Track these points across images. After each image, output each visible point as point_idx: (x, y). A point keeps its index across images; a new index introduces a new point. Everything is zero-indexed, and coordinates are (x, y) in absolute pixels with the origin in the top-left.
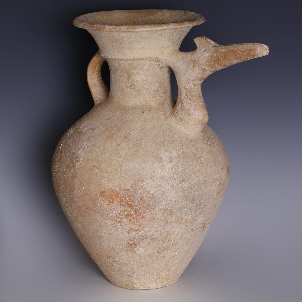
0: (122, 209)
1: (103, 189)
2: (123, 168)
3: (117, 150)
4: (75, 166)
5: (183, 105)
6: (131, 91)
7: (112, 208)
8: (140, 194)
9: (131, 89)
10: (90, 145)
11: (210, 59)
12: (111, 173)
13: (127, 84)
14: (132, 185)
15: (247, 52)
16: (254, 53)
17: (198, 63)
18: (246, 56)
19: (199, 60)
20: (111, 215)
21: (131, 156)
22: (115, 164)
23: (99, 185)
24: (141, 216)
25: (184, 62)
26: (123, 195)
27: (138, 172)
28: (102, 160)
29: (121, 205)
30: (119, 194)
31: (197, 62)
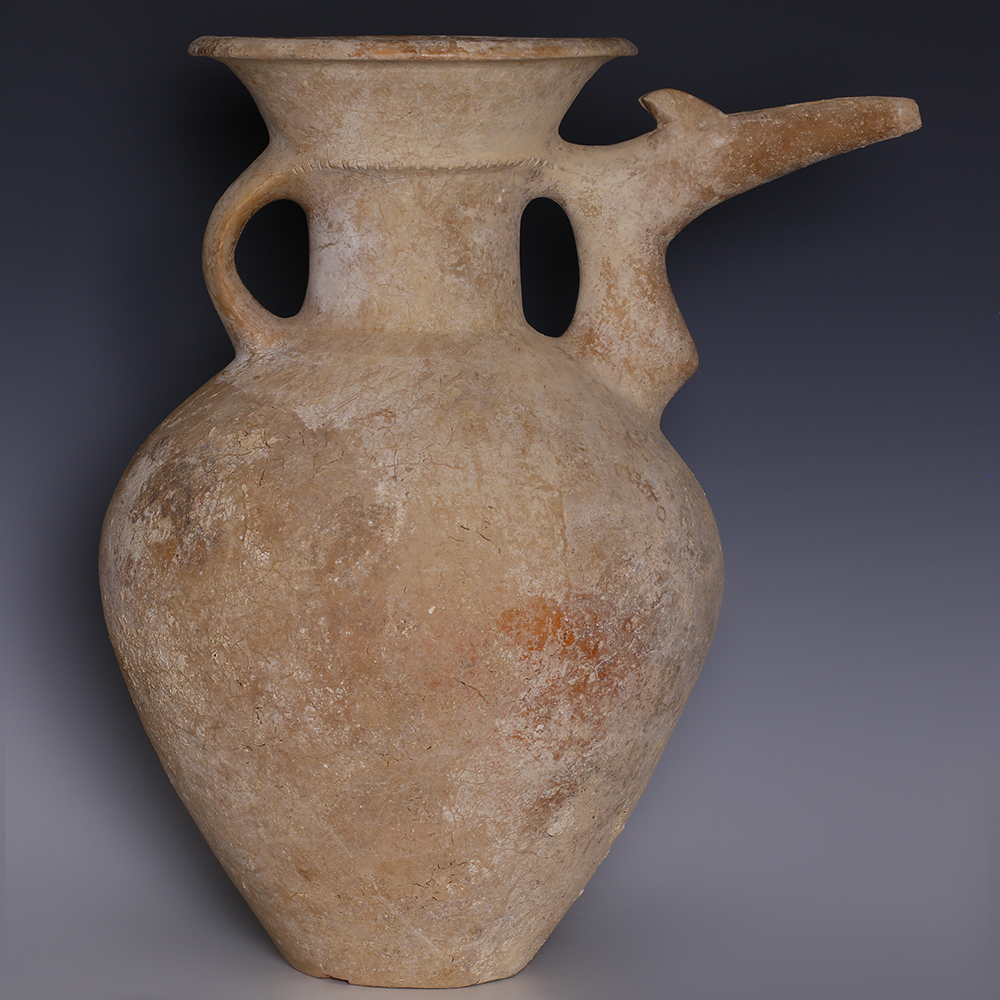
0: (565, 667)
1: (512, 604)
2: (568, 525)
3: (527, 468)
4: (380, 539)
5: (628, 319)
6: (456, 280)
7: (535, 667)
8: (624, 608)
9: (458, 274)
10: (415, 464)
11: (733, 155)
12: (534, 542)
13: (444, 260)
14: (602, 578)
15: (862, 123)
16: (884, 126)
17: (687, 171)
18: (857, 135)
19: (694, 161)
20: (522, 696)
21: (577, 482)
22: (539, 512)
23: (498, 589)
24: (611, 687)
25: (630, 171)
26: (575, 615)
27: (612, 534)
28: (488, 504)
29: (564, 652)
30: (563, 616)
31: (684, 168)
